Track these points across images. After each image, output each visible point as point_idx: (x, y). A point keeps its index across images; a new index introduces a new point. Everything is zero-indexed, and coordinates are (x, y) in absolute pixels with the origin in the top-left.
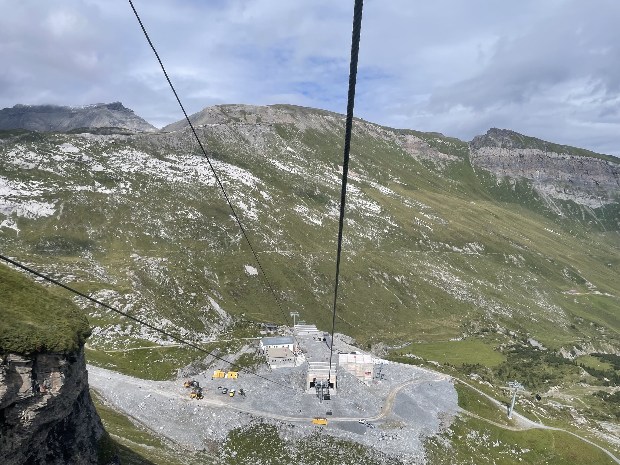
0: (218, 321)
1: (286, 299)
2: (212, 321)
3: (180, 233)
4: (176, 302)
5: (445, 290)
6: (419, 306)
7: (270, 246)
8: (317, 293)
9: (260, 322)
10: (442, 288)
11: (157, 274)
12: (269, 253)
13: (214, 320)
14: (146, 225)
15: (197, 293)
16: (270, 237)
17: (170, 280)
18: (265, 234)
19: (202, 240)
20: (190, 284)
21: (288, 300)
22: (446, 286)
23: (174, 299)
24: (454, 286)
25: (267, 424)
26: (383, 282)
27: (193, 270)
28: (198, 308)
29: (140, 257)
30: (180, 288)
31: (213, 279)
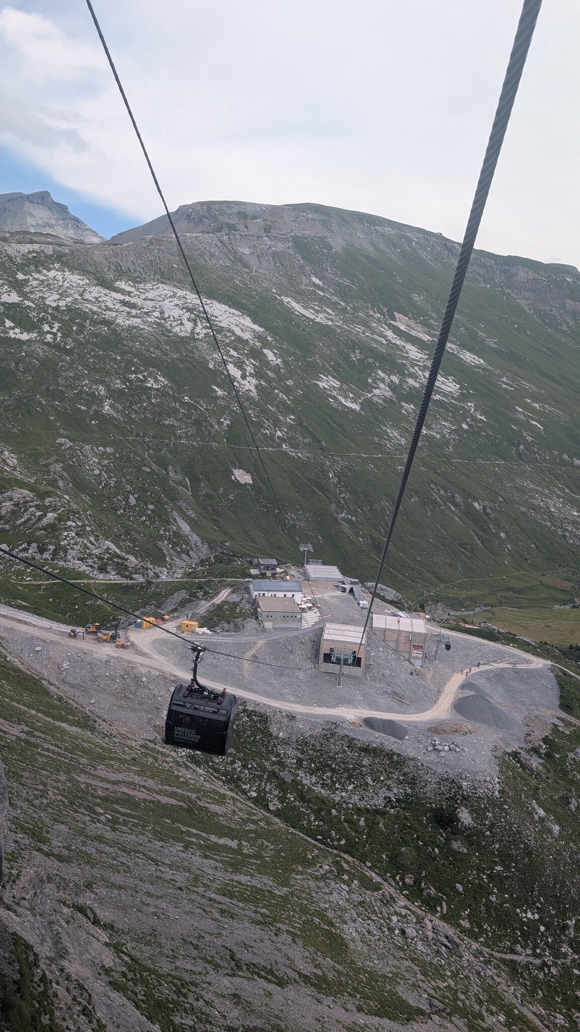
0: (188, 551)
1: (294, 526)
2: (179, 550)
3: (133, 409)
4: (124, 517)
5: (553, 528)
6: (509, 551)
7: (274, 441)
8: (344, 519)
9: (253, 557)
10: (548, 524)
11: (97, 472)
12: (271, 451)
13: (181, 549)
14: (82, 394)
15: (156, 506)
16: (275, 426)
17: (116, 482)
18: (267, 420)
19: (167, 422)
20: (145, 490)
21: (297, 527)
22: (556, 521)
23: (122, 511)
24: (568, 523)
25: (253, 711)
26: (453, 509)
27: (151, 469)
28: (157, 528)
29: (71, 444)
30: (131, 497)
31: (183, 486)
